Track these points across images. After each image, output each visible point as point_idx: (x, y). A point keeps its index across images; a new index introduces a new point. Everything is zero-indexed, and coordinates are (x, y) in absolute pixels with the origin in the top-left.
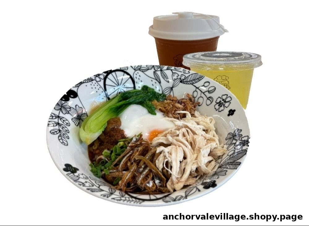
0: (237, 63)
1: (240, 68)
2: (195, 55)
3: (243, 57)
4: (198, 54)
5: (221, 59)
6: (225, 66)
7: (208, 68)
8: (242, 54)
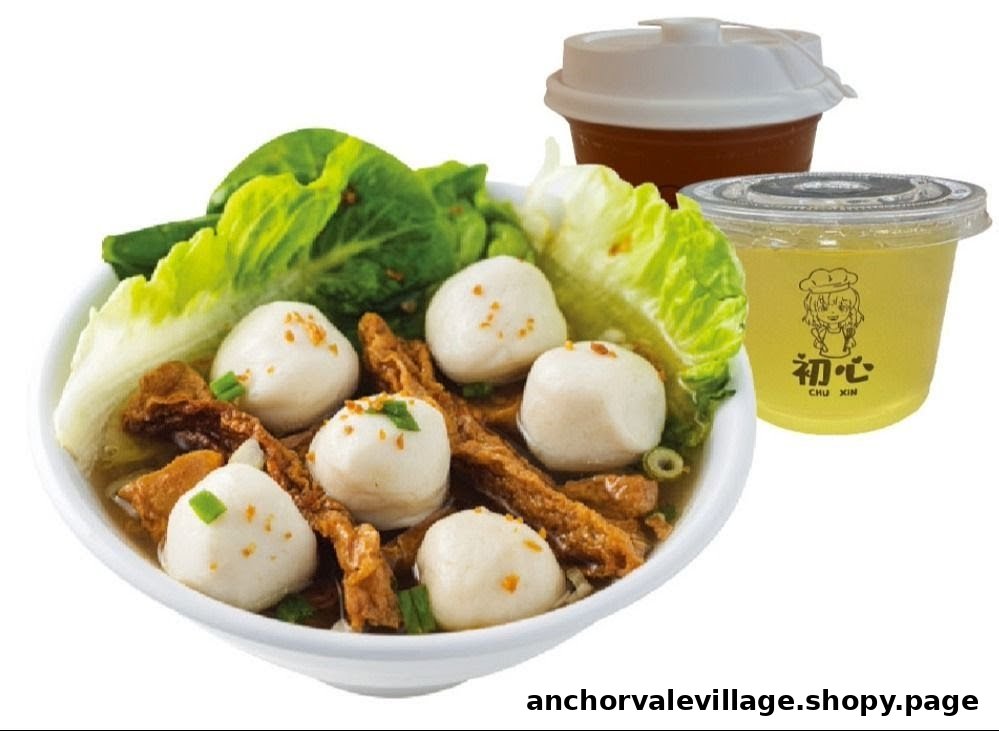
0: (890, 220)
1: (902, 238)
2: (725, 187)
3: (914, 195)
4: (737, 185)
5: (830, 202)
6: (843, 231)
7: (777, 242)
8: (912, 181)
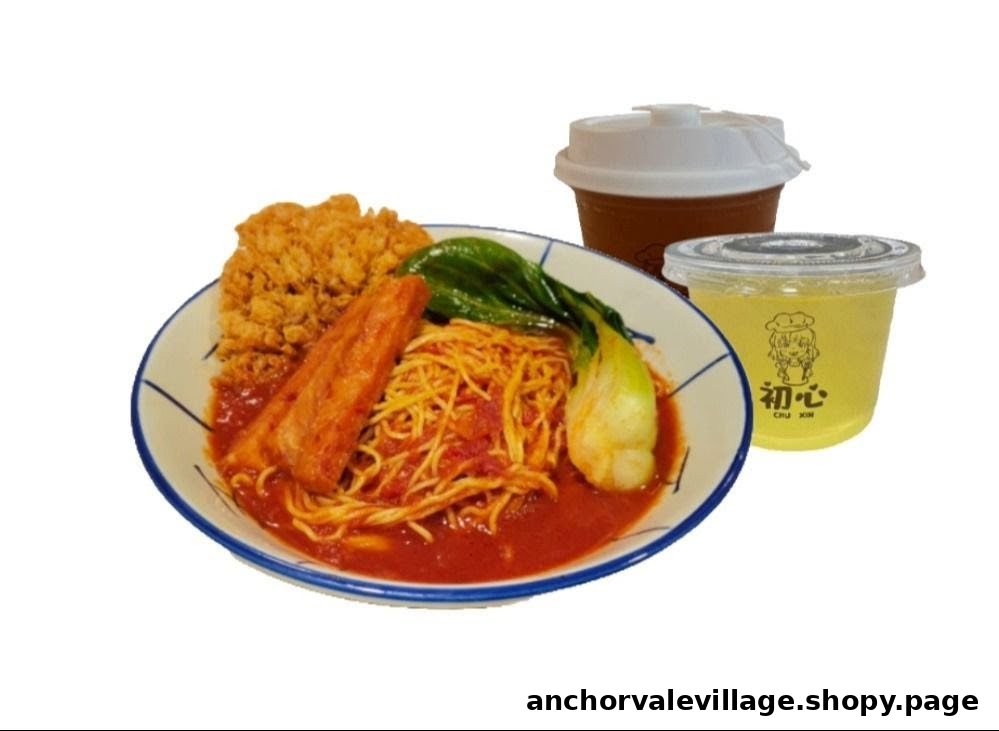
0: (841, 273)
1: (851, 287)
2: (702, 245)
3: (861, 251)
4: (714, 243)
5: (791, 257)
6: (803, 282)
7: (747, 289)
8: (860, 240)
